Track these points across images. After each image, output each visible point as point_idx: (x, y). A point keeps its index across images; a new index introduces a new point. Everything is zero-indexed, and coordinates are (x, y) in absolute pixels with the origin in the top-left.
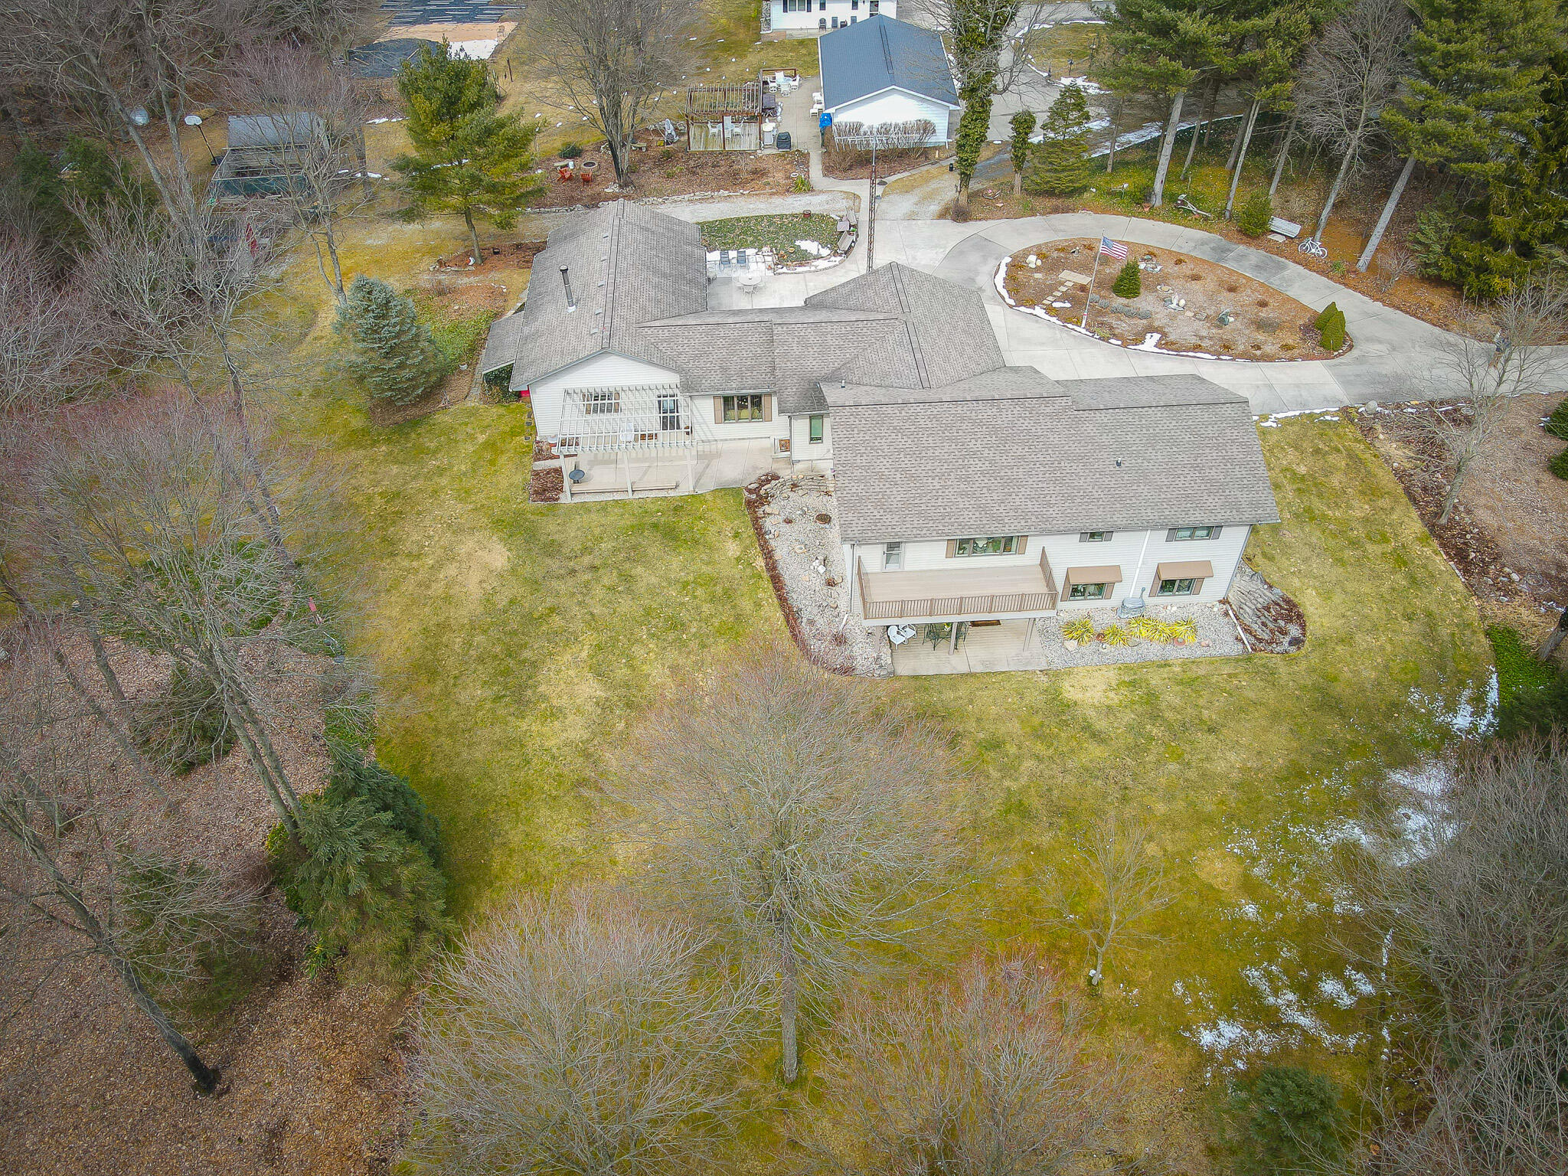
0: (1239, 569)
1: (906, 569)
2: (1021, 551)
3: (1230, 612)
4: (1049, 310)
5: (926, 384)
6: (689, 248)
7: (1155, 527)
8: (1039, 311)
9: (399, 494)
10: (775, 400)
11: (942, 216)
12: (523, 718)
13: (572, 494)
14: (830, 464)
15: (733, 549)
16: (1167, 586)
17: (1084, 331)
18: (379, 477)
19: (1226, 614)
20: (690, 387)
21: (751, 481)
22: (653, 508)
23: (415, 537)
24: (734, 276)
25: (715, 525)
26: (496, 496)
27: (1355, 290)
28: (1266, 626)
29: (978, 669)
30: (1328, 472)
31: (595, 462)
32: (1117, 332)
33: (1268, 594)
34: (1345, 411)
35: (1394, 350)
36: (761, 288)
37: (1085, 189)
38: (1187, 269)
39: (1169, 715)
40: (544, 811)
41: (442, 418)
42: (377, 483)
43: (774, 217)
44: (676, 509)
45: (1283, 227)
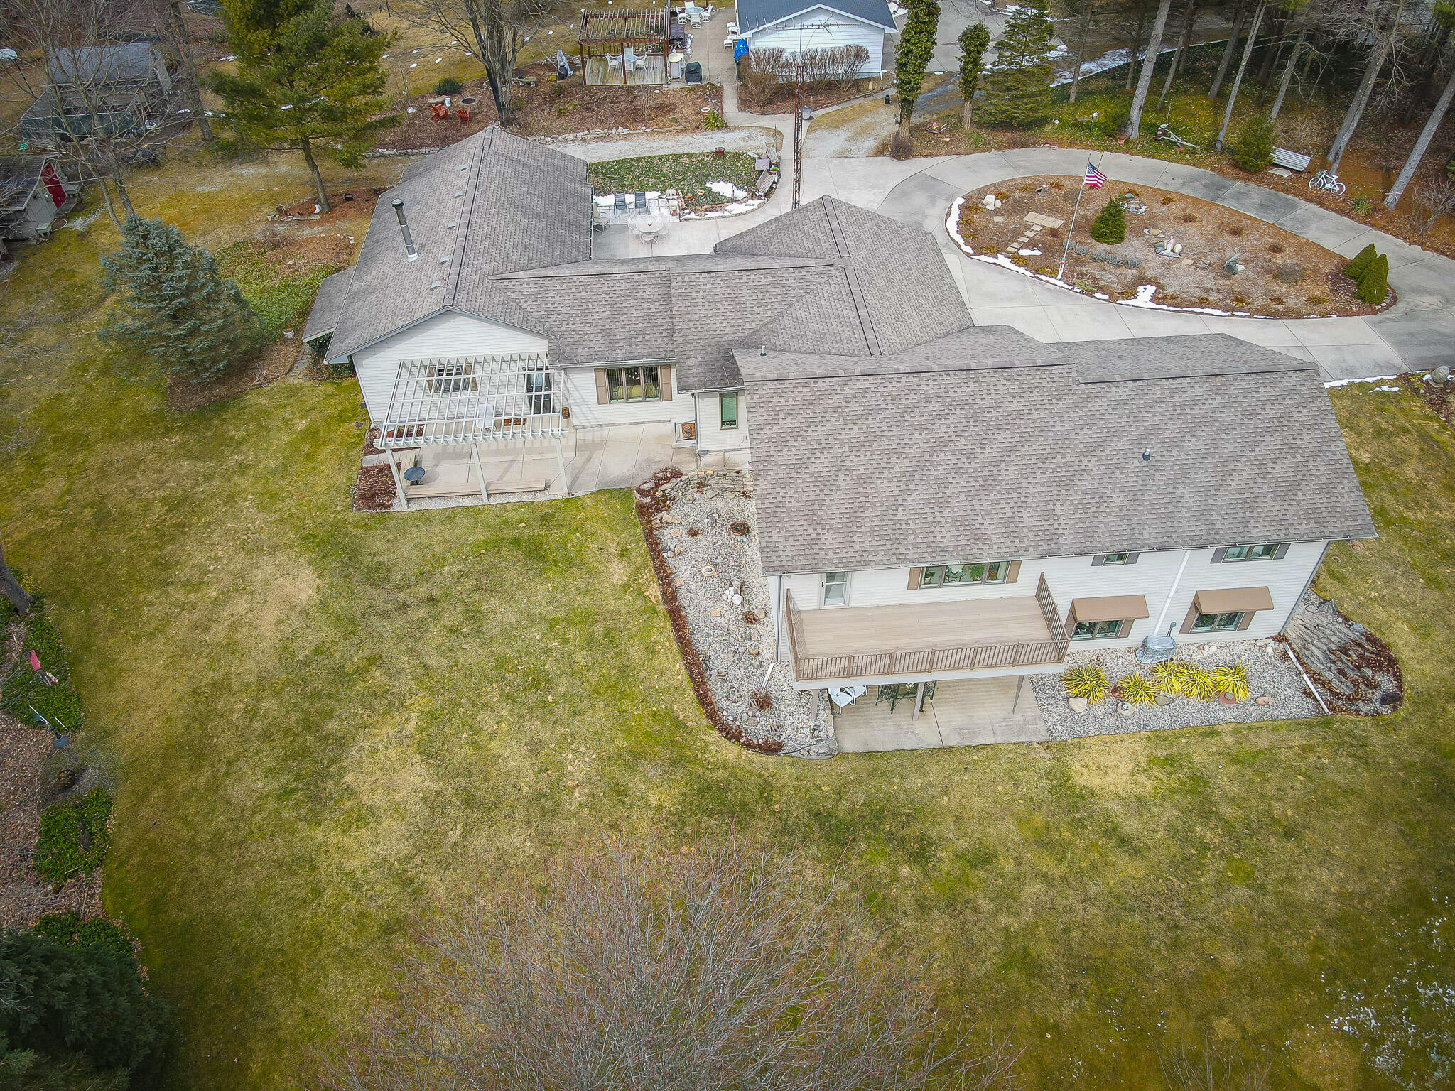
0: (1303, 598)
1: (854, 604)
2: (1011, 578)
3: (1291, 654)
4: (1016, 259)
5: (875, 350)
6: (572, 185)
7: (1196, 544)
8: (1003, 260)
9: (185, 499)
10: (674, 372)
11: (879, 152)
12: (319, 823)
13: (409, 500)
14: (747, 456)
15: (618, 572)
16: (1204, 620)
17: (1061, 284)
18: (165, 476)
19: (1285, 656)
20: (563, 357)
21: (644, 479)
22: (512, 516)
23: (199, 559)
24: (631, 222)
25: (596, 539)
26: (309, 502)
27: (1386, 231)
28: (1345, 675)
29: (953, 741)
30: (1399, 460)
31: (441, 457)
32: (1102, 283)
33: (1345, 630)
34: (1404, 379)
35: (1448, 302)
36: (663, 237)
37: (1045, 121)
38: (1177, 209)
39: (1225, 809)
40: (334, 975)
41: (256, 400)
42: (160, 485)
43: (680, 156)
44: (545, 518)
45: (1290, 159)
